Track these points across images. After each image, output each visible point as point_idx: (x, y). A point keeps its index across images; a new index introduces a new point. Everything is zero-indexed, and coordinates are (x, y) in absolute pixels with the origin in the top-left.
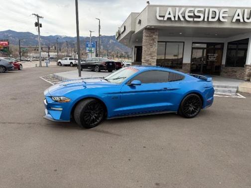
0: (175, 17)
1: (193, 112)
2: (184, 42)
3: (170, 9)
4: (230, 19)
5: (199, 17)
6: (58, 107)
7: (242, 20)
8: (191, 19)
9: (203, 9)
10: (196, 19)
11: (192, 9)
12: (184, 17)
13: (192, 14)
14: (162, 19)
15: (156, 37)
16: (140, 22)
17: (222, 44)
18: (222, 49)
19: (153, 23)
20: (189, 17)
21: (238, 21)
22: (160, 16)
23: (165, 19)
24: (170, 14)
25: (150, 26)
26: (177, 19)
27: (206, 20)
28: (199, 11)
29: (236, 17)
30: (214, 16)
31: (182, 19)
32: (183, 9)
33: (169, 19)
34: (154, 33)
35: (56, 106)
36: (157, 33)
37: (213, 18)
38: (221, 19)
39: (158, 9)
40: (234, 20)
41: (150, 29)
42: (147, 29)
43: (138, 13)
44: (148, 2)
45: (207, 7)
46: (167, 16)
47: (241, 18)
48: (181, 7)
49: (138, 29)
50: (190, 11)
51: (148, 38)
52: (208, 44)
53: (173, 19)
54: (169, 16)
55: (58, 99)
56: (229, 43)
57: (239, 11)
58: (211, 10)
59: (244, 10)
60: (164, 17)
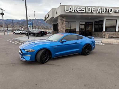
0: (73, 11)
1: (88, 52)
2: (76, 22)
3: (70, 7)
4: (96, 11)
5: (83, 11)
6: (28, 54)
7: (101, 12)
8: (80, 12)
9: (84, 7)
10: (82, 12)
11: (80, 7)
12: (77, 11)
13: (80, 9)
14: (67, 11)
15: (64, 19)
16: (57, 13)
17: (92, 22)
18: (92, 24)
19: (63, 13)
20: (79, 10)
21: (99, 12)
22: (66, 10)
23: (69, 11)
24: (70, 9)
25: (62, 15)
26: (74, 11)
27: (86, 12)
28: (83, 8)
29: (98, 11)
30: (89, 10)
31: (76, 11)
32: (76, 7)
33: (70, 11)
34: (64, 18)
35: (27, 54)
36: (65, 18)
37: (89, 11)
38: (93, 12)
39: (65, 7)
40: (98, 12)
41: (62, 16)
42: (60, 16)
43: (56, 9)
44: (60, 4)
45: (86, 6)
46: (69, 10)
47: (100, 11)
48: (75, 6)
49: (56, 16)
50: (79, 8)
51: (61, 20)
52: (86, 22)
53: (72, 11)
54: (70, 10)
55: (28, 50)
56: (95, 22)
57: (99, 8)
58: (88, 8)
59: (101, 8)
60: (68, 10)
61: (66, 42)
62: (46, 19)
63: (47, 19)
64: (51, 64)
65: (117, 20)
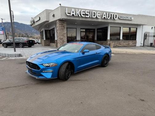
0: (76, 14)
2: (76, 28)
3: (73, 10)
4: (101, 17)
5: (88, 15)
7: (106, 18)
8: (84, 16)
9: (89, 11)
10: (86, 16)
11: (84, 10)
12: (80, 15)
13: (84, 13)
14: (69, 15)
15: (65, 25)
16: (54, 16)
19: (64, 17)
20: (83, 14)
22: (68, 13)
23: (71, 15)
24: (73, 12)
25: (62, 19)
26: (77, 15)
27: (91, 17)
28: (87, 12)
29: (104, 16)
30: (94, 15)
31: (80, 16)
32: (80, 10)
33: (73, 15)
34: (64, 22)
36: (66, 23)
37: (94, 16)
38: (98, 17)
39: (67, 9)
40: (103, 18)
42: (60, 20)
43: (51, 10)
44: (60, 4)
45: (91, 10)
46: (72, 13)
47: (105, 16)
48: (78, 9)
49: (51, 20)
50: (83, 12)
51: (60, 26)
52: (86, 29)
53: (75, 15)
54: (73, 14)
57: (105, 13)
58: (93, 12)
59: (106, 13)
60: (70, 14)
61: (88, 52)
62: (34, 22)
63: (36, 24)
64: (75, 80)
65: (120, 27)
